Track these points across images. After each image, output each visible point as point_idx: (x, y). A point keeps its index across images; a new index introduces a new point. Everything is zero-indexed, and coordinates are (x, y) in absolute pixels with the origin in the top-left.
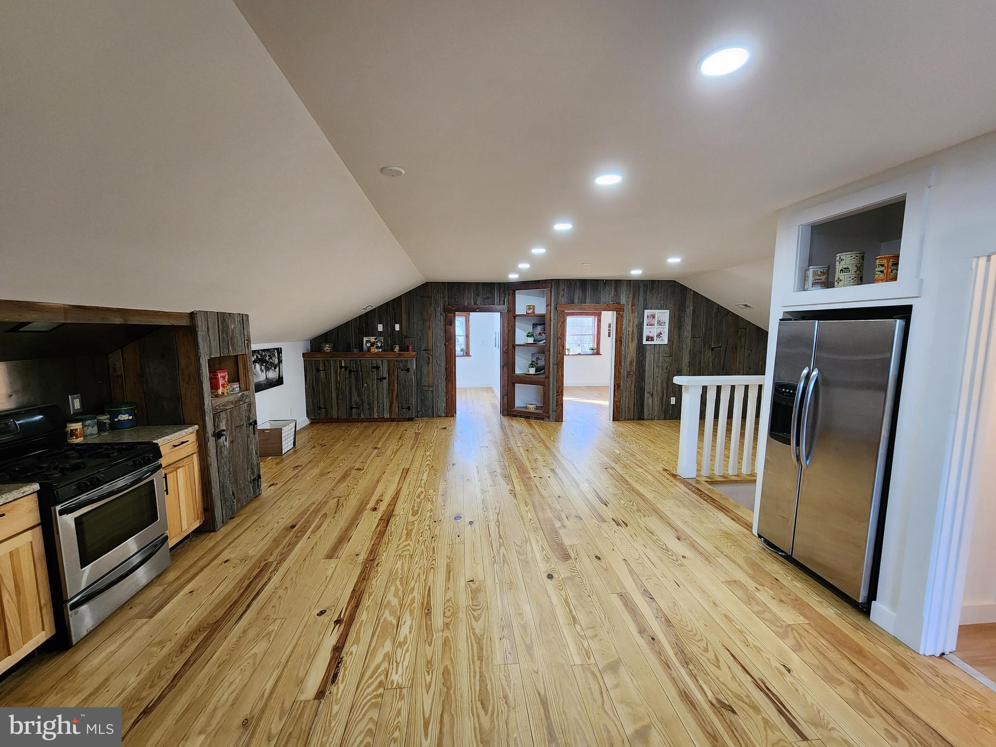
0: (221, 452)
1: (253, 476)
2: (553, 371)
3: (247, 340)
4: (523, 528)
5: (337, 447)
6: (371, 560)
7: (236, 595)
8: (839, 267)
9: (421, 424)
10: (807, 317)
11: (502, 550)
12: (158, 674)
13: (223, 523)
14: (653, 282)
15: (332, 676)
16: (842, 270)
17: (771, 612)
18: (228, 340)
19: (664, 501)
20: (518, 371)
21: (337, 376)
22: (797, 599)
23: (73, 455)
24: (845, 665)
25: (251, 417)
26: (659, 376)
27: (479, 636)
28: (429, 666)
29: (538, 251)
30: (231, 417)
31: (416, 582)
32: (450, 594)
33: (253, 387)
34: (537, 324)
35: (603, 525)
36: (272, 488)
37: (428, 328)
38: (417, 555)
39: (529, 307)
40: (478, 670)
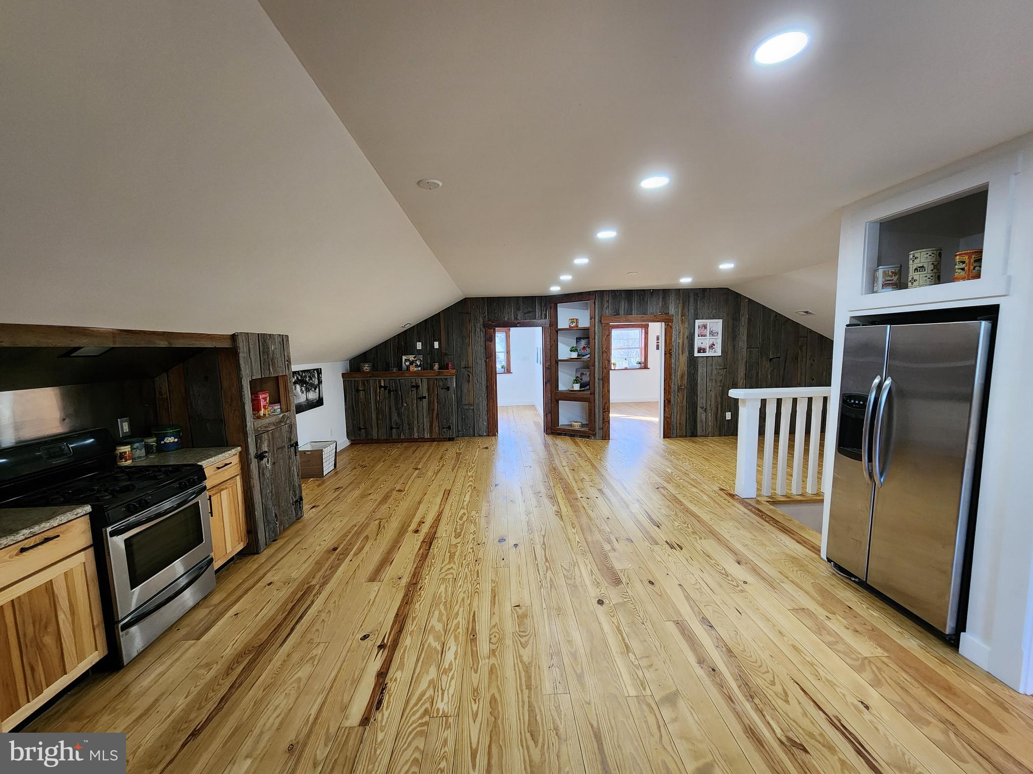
0: (263, 474)
1: (295, 498)
2: (599, 387)
3: (287, 361)
4: (570, 552)
5: (379, 467)
6: (414, 584)
7: (280, 618)
8: (912, 266)
9: (462, 444)
10: (876, 321)
11: (549, 574)
12: (206, 695)
13: (266, 545)
14: (704, 291)
15: (377, 702)
16: (916, 269)
17: (845, 643)
18: (269, 362)
19: (722, 523)
20: (562, 387)
21: (376, 396)
22: (874, 629)
23: (123, 478)
24: (932, 703)
25: (292, 438)
26: (713, 389)
27: (527, 663)
28: (476, 694)
29: (581, 261)
30: (273, 438)
31: (460, 607)
32: (496, 619)
33: (293, 408)
34: (581, 338)
35: (656, 548)
36: (314, 510)
37: (468, 345)
38: (460, 579)
39: (572, 320)
40: (526, 700)
